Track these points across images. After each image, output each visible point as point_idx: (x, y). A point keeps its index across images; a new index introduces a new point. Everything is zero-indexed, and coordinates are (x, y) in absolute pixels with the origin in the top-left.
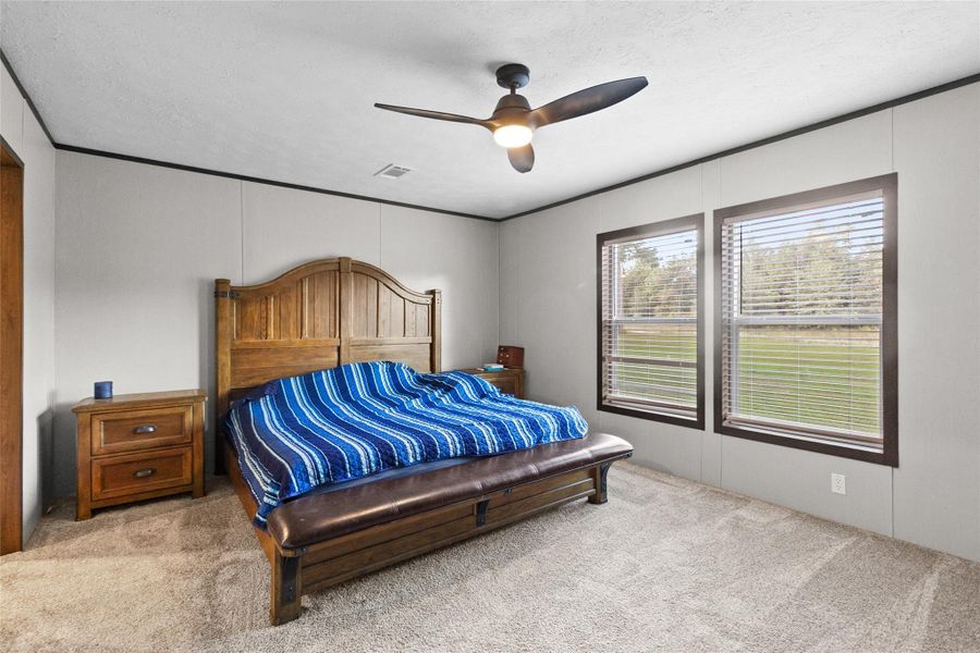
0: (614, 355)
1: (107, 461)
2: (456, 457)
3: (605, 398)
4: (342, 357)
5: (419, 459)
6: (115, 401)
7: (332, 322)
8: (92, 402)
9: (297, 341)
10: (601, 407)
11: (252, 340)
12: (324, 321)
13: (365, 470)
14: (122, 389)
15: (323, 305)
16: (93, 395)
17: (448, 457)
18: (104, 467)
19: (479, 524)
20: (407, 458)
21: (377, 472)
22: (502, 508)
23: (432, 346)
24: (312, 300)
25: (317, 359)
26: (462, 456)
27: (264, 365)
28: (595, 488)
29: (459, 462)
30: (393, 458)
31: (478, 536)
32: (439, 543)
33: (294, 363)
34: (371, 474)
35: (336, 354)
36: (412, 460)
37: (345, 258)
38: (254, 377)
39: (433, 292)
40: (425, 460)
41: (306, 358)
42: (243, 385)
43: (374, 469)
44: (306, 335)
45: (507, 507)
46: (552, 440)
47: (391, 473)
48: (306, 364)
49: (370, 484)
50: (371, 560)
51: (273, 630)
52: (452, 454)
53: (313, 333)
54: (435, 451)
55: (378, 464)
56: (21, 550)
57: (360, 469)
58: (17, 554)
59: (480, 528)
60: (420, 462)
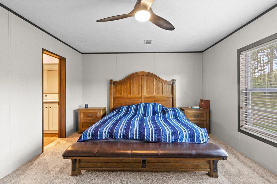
0: (248, 107)
1: (83, 122)
2: (136, 139)
3: (242, 126)
4: (142, 101)
5: (122, 137)
6: (89, 108)
7: (139, 90)
8: (84, 108)
9: (129, 96)
10: (239, 130)
11: (118, 95)
12: (137, 89)
13: (103, 137)
14: (90, 106)
15: (137, 85)
16: (84, 107)
17: (133, 139)
18: (83, 123)
19: (143, 167)
20: (117, 136)
21: (107, 139)
22: (154, 164)
23: (173, 98)
24: (133, 84)
25: (135, 101)
26: (139, 140)
27: (121, 102)
28: (210, 169)
29: (138, 142)
30: (113, 135)
31: (142, 171)
32: (125, 169)
33: (129, 102)
34: (105, 139)
35: (140, 99)
36: (119, 137)
37: (143, 71)
38: (119, 105)
39: (173, 80)
40: (124, 138)
41: (132, 101)
42: (116, 107)
43: (106, 137)
44: (132, 94)
45: (156, 164)
46: (184, 142)
47: (111, 140)
48: (132, 102)
49: (105, 142)
50: (100, 167)
51: (71, 177)
52: (135, 138)
53: (134, 93)
54: (128, 136)
55: (107, 136)
56: (65, 137)
57: (102, 137)
58: (64, 138)
59: (143, 169)
60: (123, 138)
